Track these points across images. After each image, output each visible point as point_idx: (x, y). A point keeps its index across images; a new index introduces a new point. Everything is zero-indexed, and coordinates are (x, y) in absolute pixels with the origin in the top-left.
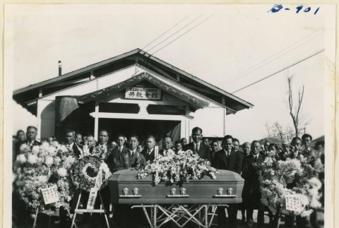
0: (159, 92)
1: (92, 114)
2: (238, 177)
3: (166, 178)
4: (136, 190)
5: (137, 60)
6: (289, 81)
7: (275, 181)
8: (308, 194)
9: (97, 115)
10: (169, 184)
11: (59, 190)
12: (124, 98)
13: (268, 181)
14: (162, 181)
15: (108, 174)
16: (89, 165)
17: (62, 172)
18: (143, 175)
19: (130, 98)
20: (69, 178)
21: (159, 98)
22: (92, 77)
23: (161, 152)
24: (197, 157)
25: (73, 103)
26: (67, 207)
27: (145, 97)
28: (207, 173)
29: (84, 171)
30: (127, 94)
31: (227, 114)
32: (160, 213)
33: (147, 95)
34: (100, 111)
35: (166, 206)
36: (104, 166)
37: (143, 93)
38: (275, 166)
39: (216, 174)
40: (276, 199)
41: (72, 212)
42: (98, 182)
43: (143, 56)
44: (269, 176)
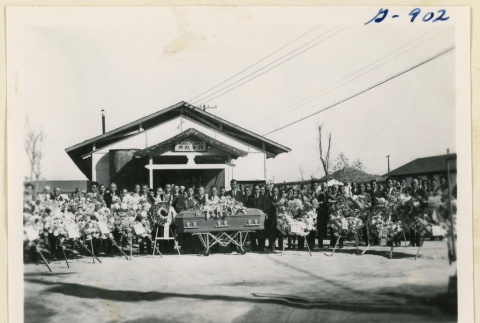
0: (204, 145)
1: (147, 167)
2: (261, 212)
3: (214, 215)
4: (195, 223)
5: (182, 111)
6: (320, 129)
7: (286, 214)
8: (306, 222)
9: (151, 167)
10: (216, 218)
11: (144, 226)
12: (173, 150)
13: (281, 215)
14: (211, 217)
15: (175, 214)
16: (162, 208)
17: (144, 214)
18: (199, 214)
19: (179, 151)
20: (149, 218)
21: (204, 149)
22: (141, 129)
23: (210, 198)
24: (234, 200)
25: (127, 155)
26: (150, 236)
27: (192, 149)
28: (241, 211)
29: (159, 212)
30: (177, 148)
31: (268, 157)
32: (210, 238)
33: (194, 147)
34: (154, 163)
35: (215, 233)
36: (172, 209)
37: (191, 146)
38: (286, 204)
39: (247, 211)
40: (285, 226)
41: (154, 239)
42: (169, 219)
43: (188, 108)
44: (282, 211)
